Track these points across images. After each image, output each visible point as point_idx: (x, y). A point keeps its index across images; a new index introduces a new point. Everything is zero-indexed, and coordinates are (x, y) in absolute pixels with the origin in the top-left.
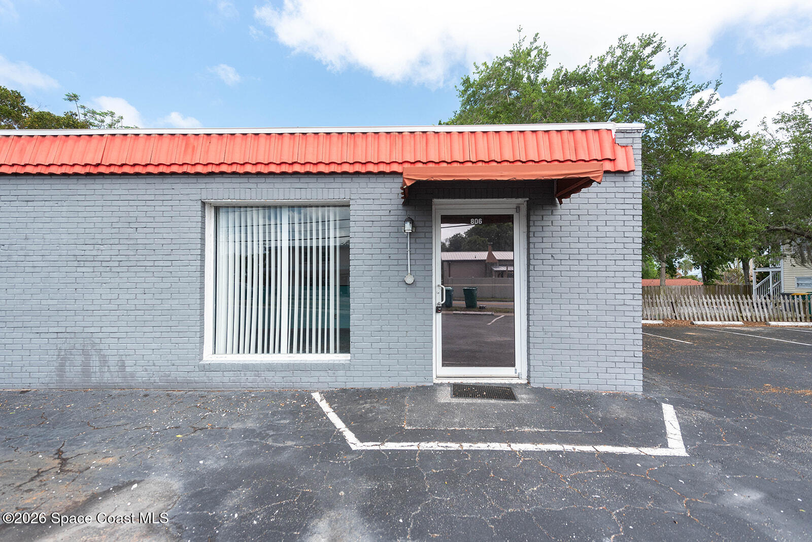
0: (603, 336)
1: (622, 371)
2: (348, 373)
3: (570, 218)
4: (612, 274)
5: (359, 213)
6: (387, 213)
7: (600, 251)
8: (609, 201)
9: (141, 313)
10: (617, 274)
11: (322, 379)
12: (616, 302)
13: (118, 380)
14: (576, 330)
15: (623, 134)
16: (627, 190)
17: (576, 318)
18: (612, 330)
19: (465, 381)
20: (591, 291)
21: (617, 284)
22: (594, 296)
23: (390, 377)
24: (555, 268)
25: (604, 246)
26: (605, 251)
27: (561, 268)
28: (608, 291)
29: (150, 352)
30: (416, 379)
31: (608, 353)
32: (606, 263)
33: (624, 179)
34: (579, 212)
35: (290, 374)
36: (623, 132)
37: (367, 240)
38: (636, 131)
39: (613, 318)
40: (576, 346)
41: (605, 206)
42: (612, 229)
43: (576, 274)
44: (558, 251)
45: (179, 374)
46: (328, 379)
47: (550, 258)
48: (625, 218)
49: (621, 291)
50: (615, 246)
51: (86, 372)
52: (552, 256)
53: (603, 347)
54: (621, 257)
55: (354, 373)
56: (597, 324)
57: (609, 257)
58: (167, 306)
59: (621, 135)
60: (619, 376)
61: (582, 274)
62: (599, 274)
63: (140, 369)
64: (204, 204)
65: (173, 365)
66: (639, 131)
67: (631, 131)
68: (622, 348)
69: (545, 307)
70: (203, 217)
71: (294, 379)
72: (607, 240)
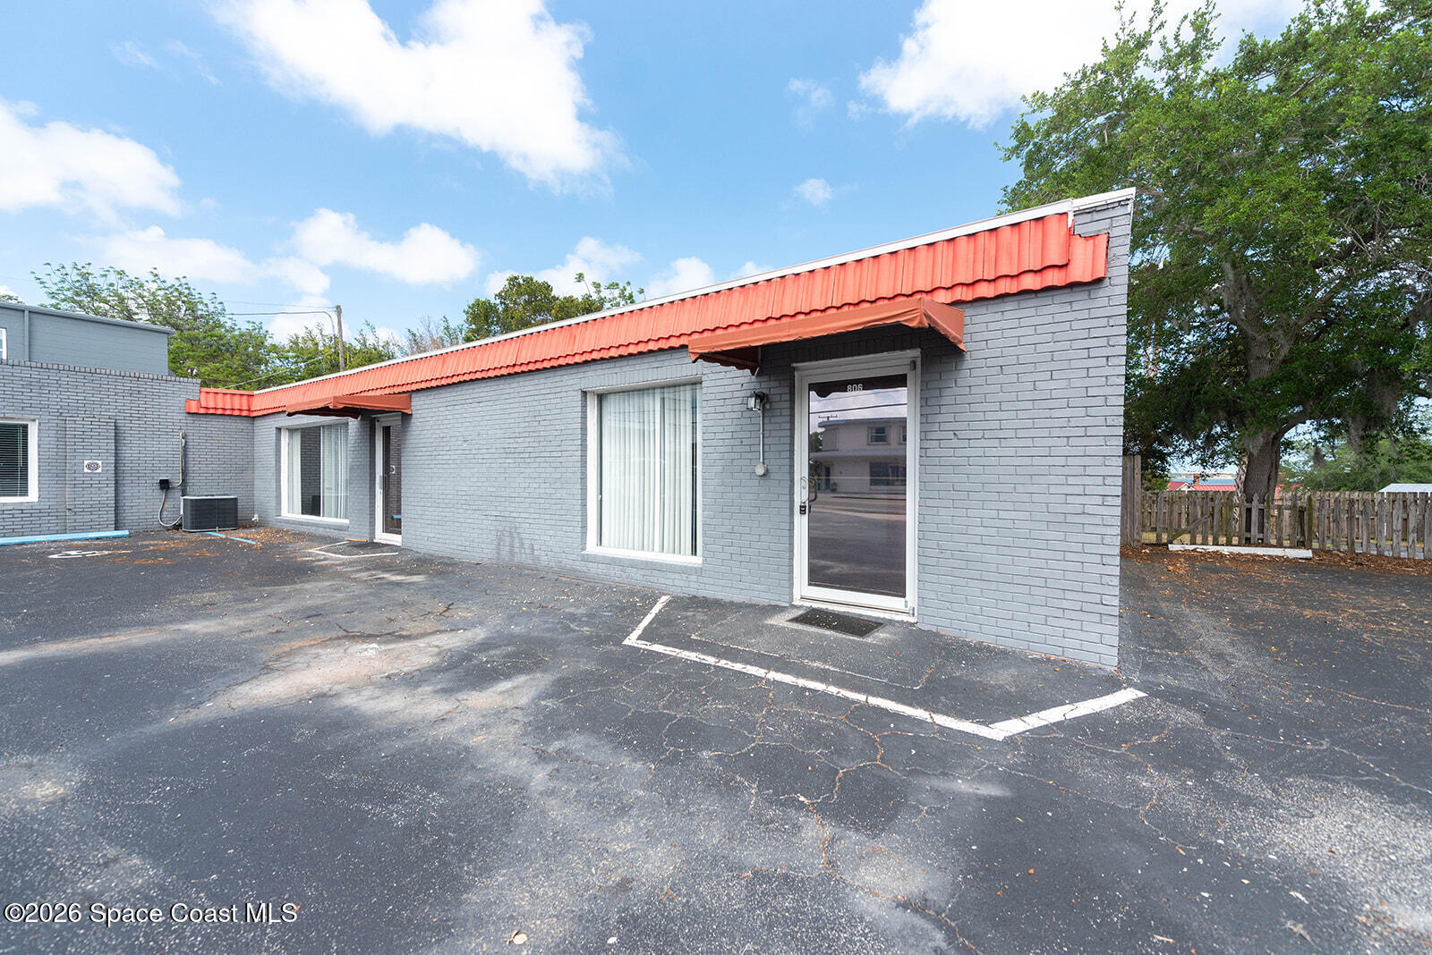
0: (1042, 563)
1: (1076, 625)
2: (701, 580)
3: (985, 371)
4: (1062, 461)
5: (710, 390)
6: (739, 387)
7: (1039, 423)
8: (1058, 337)
9: (542, 501)
10: (1071, 461)
11: (676, 583)
12: (1069, 509)
13: (530, 562)
14: (993, 550)
15: (1090, 215)
16: (1095, 313)
17: (993, 531)
18: (1060, 556)
19: (831, 607)
20: (1020, 489)
21: (1069, 478)
22: (1026, 498)
23: (742, 589)
24: (959, 452)
25: (1047, 413)
26: (1049, 423)
27: (968, 452)
28: (1052, 489)
29: (549, 538)
30: (769, 596)
31: (1050, 593)
32: (1050, 442)
33: (1090, 295)
34: (1001, 361)
35: (647, 572)
36: (1089, 213)
37: (719, 422)
38: (1117, 204)
39: (1061, 536)
40: (992, 577)
41: (1051, 347)
42: (1063, 384)
43: (994, 461)
44: (964, 426)
45: (568, 562)
46: (682, 584)
47: (952, 437)
48: (1089, 363)
49: (1079, 490)
50: (1068, 413)
51: (512, 553)
52: (955, 434)
53: (1041, 582)
54: (1081, 432)
55: (705, 580)
56: (1029, 543)
57: (1056, 432)
58: (559, 496)
59: (1087, 218)
60: (1069, 633)
61: (1004, 461)
62: (1036, 461)
63: (543, 553)
64: (585, 393)
65: (564, 552)
66: (1122, 203)
67: (1107, 207)
68: (1077, 586)
69: (942, 512)
70: (584, 406)
71: (652, 579)
72: (1051, 404)
